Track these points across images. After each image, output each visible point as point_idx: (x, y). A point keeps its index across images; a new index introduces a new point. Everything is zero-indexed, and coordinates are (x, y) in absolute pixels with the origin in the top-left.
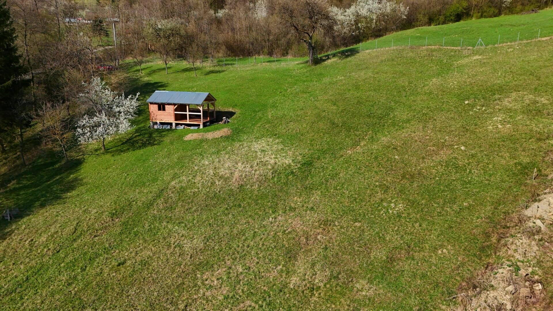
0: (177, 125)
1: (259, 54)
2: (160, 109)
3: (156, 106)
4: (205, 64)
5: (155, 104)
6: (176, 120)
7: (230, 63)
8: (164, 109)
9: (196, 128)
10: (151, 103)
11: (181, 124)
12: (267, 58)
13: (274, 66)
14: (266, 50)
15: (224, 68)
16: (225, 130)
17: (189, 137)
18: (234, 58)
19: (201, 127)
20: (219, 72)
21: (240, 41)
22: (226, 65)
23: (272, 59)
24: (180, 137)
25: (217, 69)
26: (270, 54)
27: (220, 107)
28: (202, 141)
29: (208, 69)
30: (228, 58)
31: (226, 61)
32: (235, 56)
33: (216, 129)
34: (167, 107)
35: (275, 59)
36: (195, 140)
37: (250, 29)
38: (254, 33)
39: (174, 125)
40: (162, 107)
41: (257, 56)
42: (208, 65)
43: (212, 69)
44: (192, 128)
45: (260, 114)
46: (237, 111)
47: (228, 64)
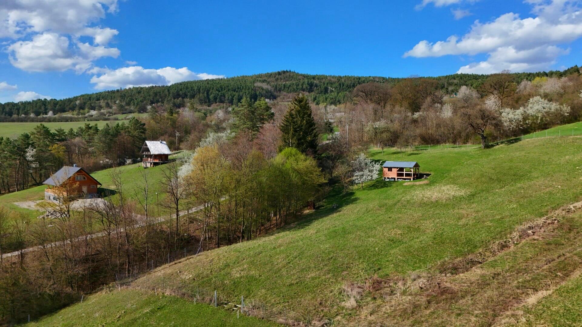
0: (398, 179)
1: (445, 142)
2: (389, 170)
3: (387, 169)
4: (407, 149)
5: (387, 167)
6: (398, 176)
7: (424, 148)
8: (391, 171)
9: (409, 180)
10: (384, 167)
11: (400, 179)
12: (452, 145)
13: (456, 150)
14: (451, 140)
15: (420, 152)
16: (426, 181)
17: (405, 184)
18: (426, 146)
19: (412, 180)
20: (418, 154)
21: (431, 134)
22: (421, 150)
23: (455, 146)
24: (401, 184)
25: (415, 152)
26: (454, 142)
27: (421, 172)
28: (413, 186)
29: (409, 152)
30: (422, 146)
31: (421, 147)
32: (427, 144)
33: (421, 181)
34: (393, 169)
35: (458, 146)
36: (409, 185)
37: (438, 126)
38: (442, 129)
39: (396, 179)
40: (390, 169)
41: (444, 144)
42: (409, 150)
43: (412, 152)
44: (406, 180)
45: (446, 175)
46: (432, 173)
47: (423, 149)
